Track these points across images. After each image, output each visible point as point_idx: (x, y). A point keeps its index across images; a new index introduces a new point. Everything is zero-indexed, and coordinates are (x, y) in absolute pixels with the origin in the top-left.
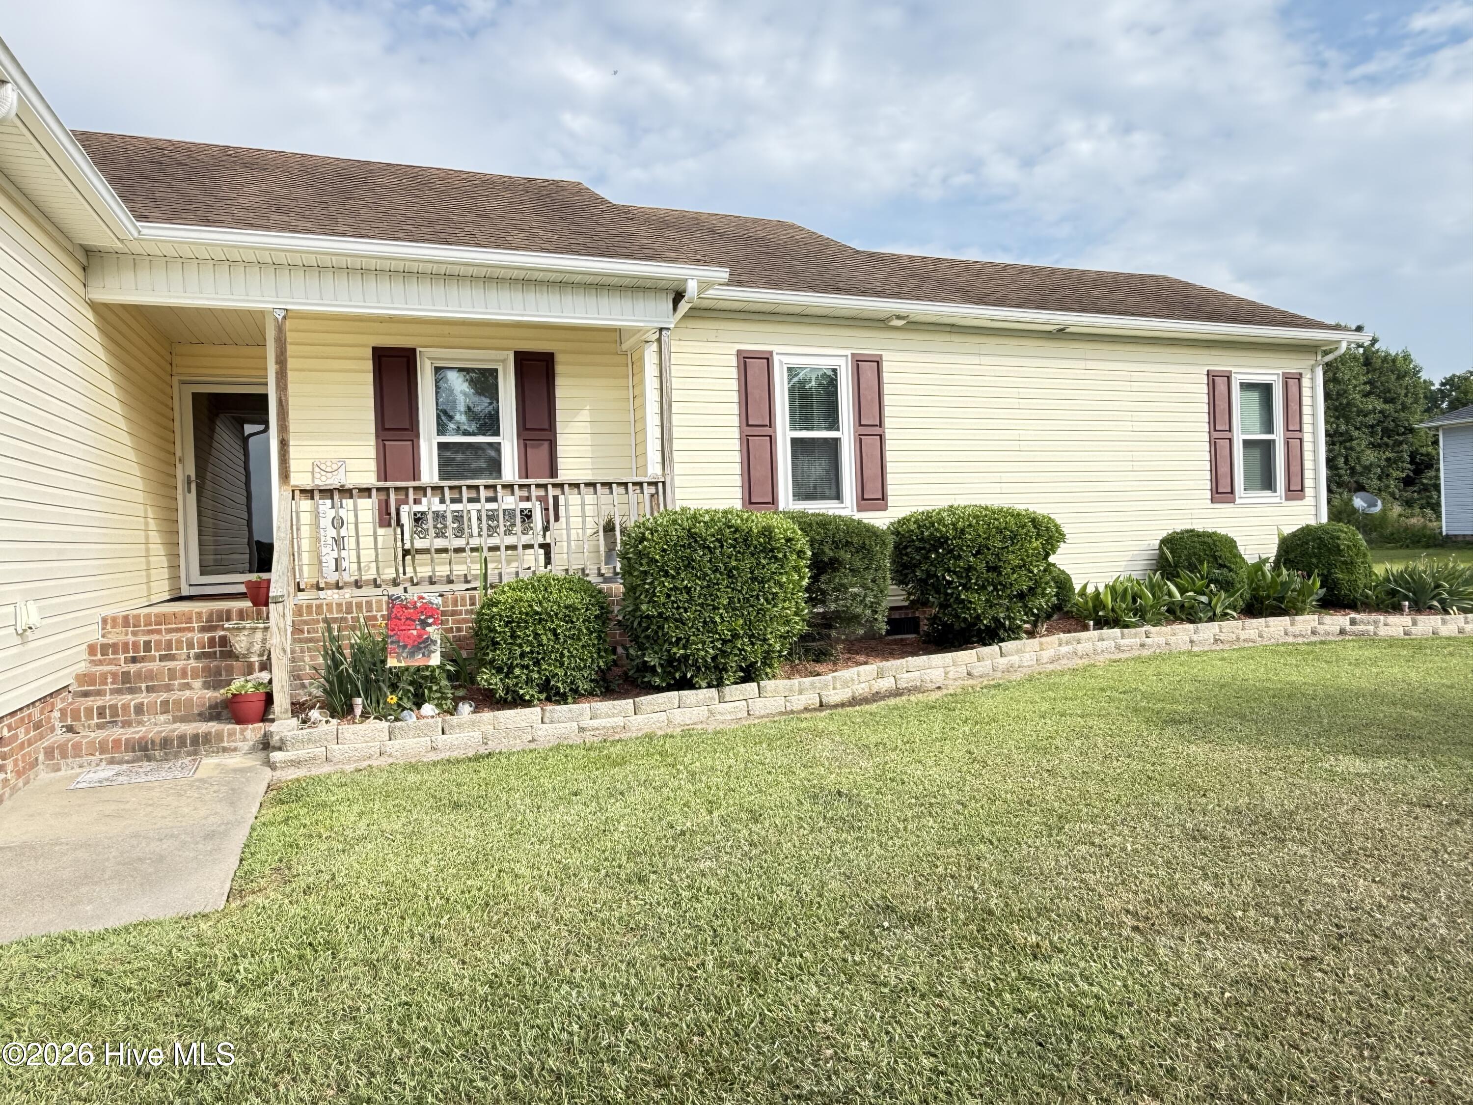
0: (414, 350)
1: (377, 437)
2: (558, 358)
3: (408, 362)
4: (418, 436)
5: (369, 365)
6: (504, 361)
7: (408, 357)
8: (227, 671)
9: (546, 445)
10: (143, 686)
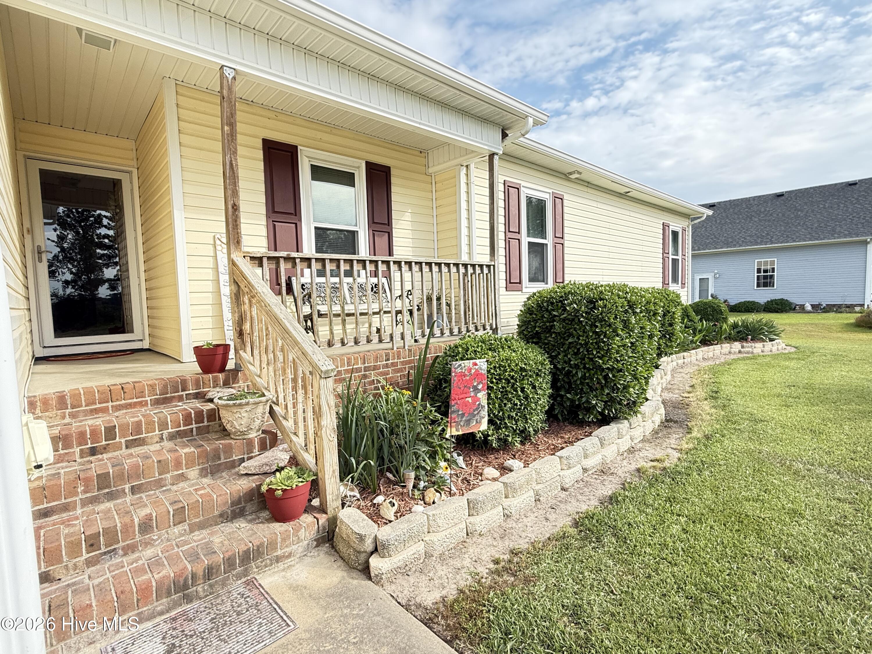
0: (296, 147)
1: (268, 217)
2: (393, 172)
3: (292, 155)
4: (300, 220)
5: (260, 154)
6: (358, 167)
7: (292, 153)
8: (225, 452)
9: (387, 234)
10: (127, 487)
